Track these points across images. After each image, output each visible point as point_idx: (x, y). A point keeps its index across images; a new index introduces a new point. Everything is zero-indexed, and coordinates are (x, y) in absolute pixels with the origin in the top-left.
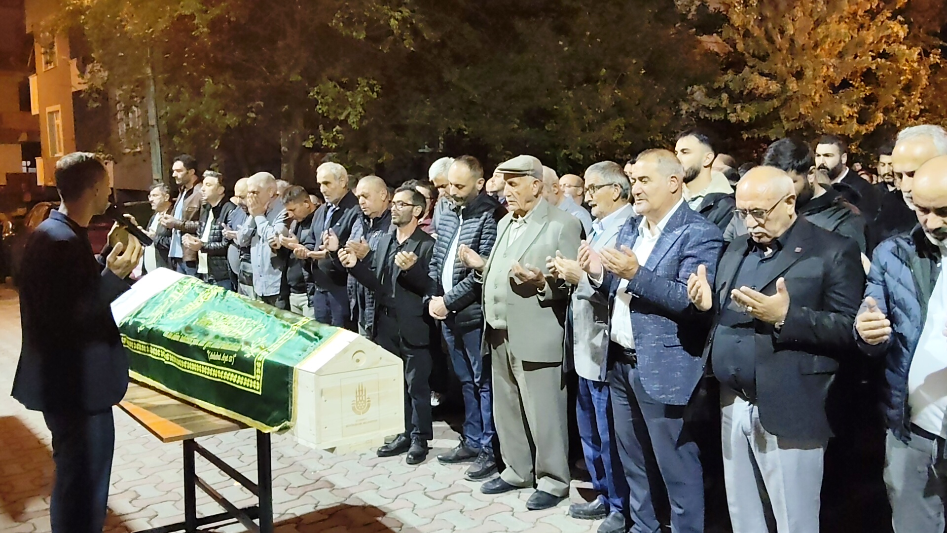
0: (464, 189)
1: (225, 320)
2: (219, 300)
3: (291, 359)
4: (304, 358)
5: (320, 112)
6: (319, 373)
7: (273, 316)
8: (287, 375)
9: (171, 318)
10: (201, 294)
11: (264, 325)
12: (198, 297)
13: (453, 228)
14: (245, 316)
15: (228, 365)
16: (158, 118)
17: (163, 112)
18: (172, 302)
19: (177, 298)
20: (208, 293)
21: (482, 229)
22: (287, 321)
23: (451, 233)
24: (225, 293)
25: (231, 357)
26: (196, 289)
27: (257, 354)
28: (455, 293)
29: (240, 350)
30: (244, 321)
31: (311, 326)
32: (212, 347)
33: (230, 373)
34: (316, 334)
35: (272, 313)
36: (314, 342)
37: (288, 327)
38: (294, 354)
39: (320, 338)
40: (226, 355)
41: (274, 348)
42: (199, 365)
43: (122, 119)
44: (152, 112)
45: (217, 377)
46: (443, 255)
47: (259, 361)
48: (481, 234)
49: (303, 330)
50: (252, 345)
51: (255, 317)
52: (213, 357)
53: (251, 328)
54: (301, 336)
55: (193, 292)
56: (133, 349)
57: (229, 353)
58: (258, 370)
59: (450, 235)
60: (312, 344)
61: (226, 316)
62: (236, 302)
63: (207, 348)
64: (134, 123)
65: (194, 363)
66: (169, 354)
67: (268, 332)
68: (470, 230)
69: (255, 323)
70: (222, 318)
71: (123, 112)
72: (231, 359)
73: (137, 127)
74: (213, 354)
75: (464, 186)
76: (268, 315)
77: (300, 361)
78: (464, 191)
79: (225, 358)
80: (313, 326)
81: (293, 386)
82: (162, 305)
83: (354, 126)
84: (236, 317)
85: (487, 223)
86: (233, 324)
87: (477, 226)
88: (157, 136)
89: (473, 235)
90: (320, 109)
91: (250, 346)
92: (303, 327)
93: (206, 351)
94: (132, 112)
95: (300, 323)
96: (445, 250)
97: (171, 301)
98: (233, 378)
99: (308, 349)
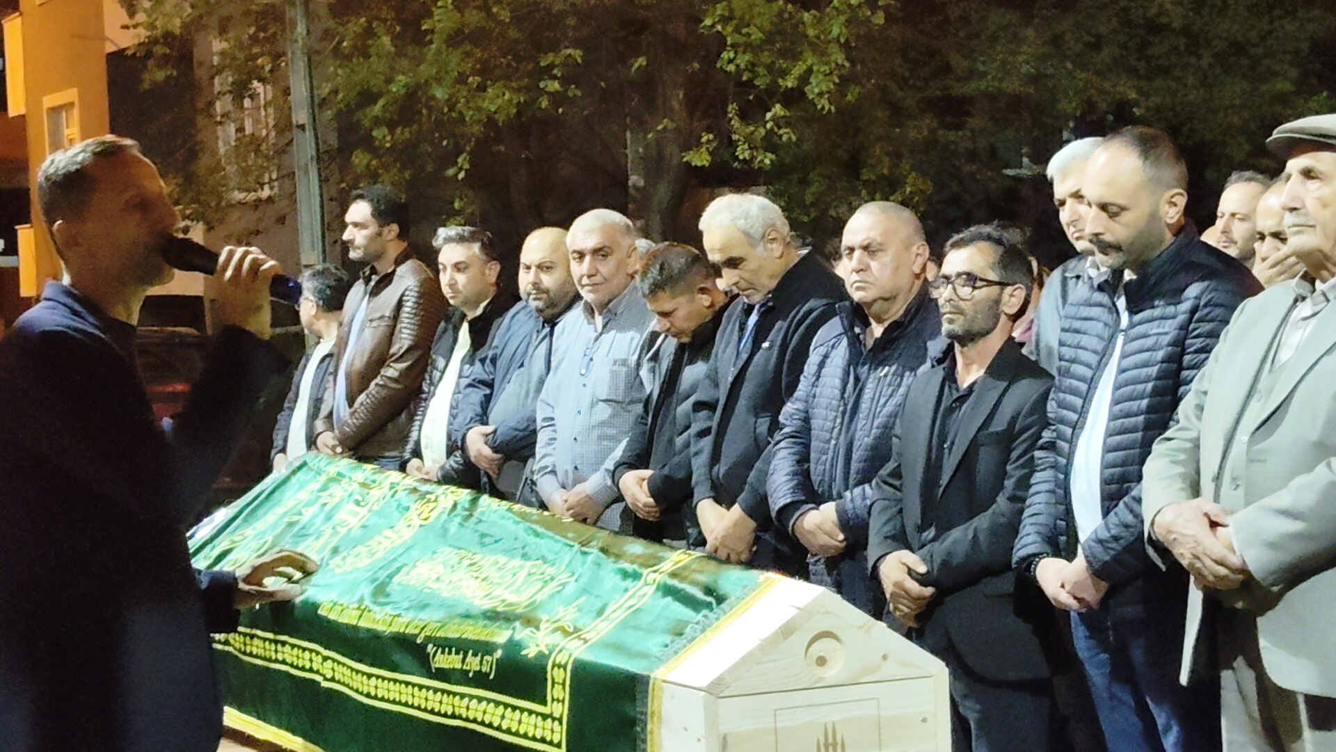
0: (1126, 217)
1: (474, 568)
2: (458, 519)
3: (643, 655)
4: (676, 653)
5: (731, 68)
6: (716, 690)
7: (595, 551)
8: (633, 699)
9: (338, 571)
10: (413, 507)
11: (573, 574)
12: (407, 515)
13: (1100, 337)
14: (525, 556)
15: (480, 680)
16: (318, 105)
17: (326, 89)
18: (342, 531)
19: (354, 522)
20: (432, 505)
21: (1185, 339)
22: (632, 563)
23: (1095, 352)
24: (474, 501)
25: (487, 658)
26: (401, 495)
27: (555, 646)
28: (1113, 532)
29: (510, 640)
30: (521, 567)
31: (694, 571)
32: (441, 634)
33: (484, 703)
34: (709, 591)
35: (593, 543)
36: (705, 612)
37: (636, 576)
38: (653, 644)
39: (720, 600)
40: (475, 655)
41: (599, 630)
42: (407, 684)
43: (225, 115)
44: (299, 90)
45: (453, 716)
46: (1073, 416)
47: (559, 666)
48: (1183, 353)
49: (675, 582)
50: (542, 626)
51: (550, 557)
52: (443, 661)
53: (540, 585)
54: (669, 599)
55: (395, 504)
56: (245, 653)
57: (484, 648)
58: (558, 688)
59: (1093, 359)
60: (699, 617)
61: (477, 558)
62: (504, 522)
63: (428, 639)
64: (256, 122)
65: (395, 681)
66: (334, 660)
67: (585, 591)
68: (1149, 342)
69: (550, 571)
70: (467, 562)
71: (229, 98)
72: (487, 665)
73: (264, 133)
74: (443, 652)
75: (1123, 209)
76: (584, 549)
77: (668, 659)
78: (1125, 225)
79: (473, 664)
80: (701, 572)
81: (649, 727)
82: (317, 538)
83: (823, 103)
84: (503, 559)
85: (1199, 321)
86: (495, 576)
87: (1169, 329)
88: (311, 152)
89: (1160, 355)
90: (731, 61)
91: (537, 628)
92: (674, 575)
93: (423, 647)
94: (251, 97)
95: (667, 566)
96: (1078, 402)
97: (339, 529)
98: (493, 714)
99: (688, 630)
